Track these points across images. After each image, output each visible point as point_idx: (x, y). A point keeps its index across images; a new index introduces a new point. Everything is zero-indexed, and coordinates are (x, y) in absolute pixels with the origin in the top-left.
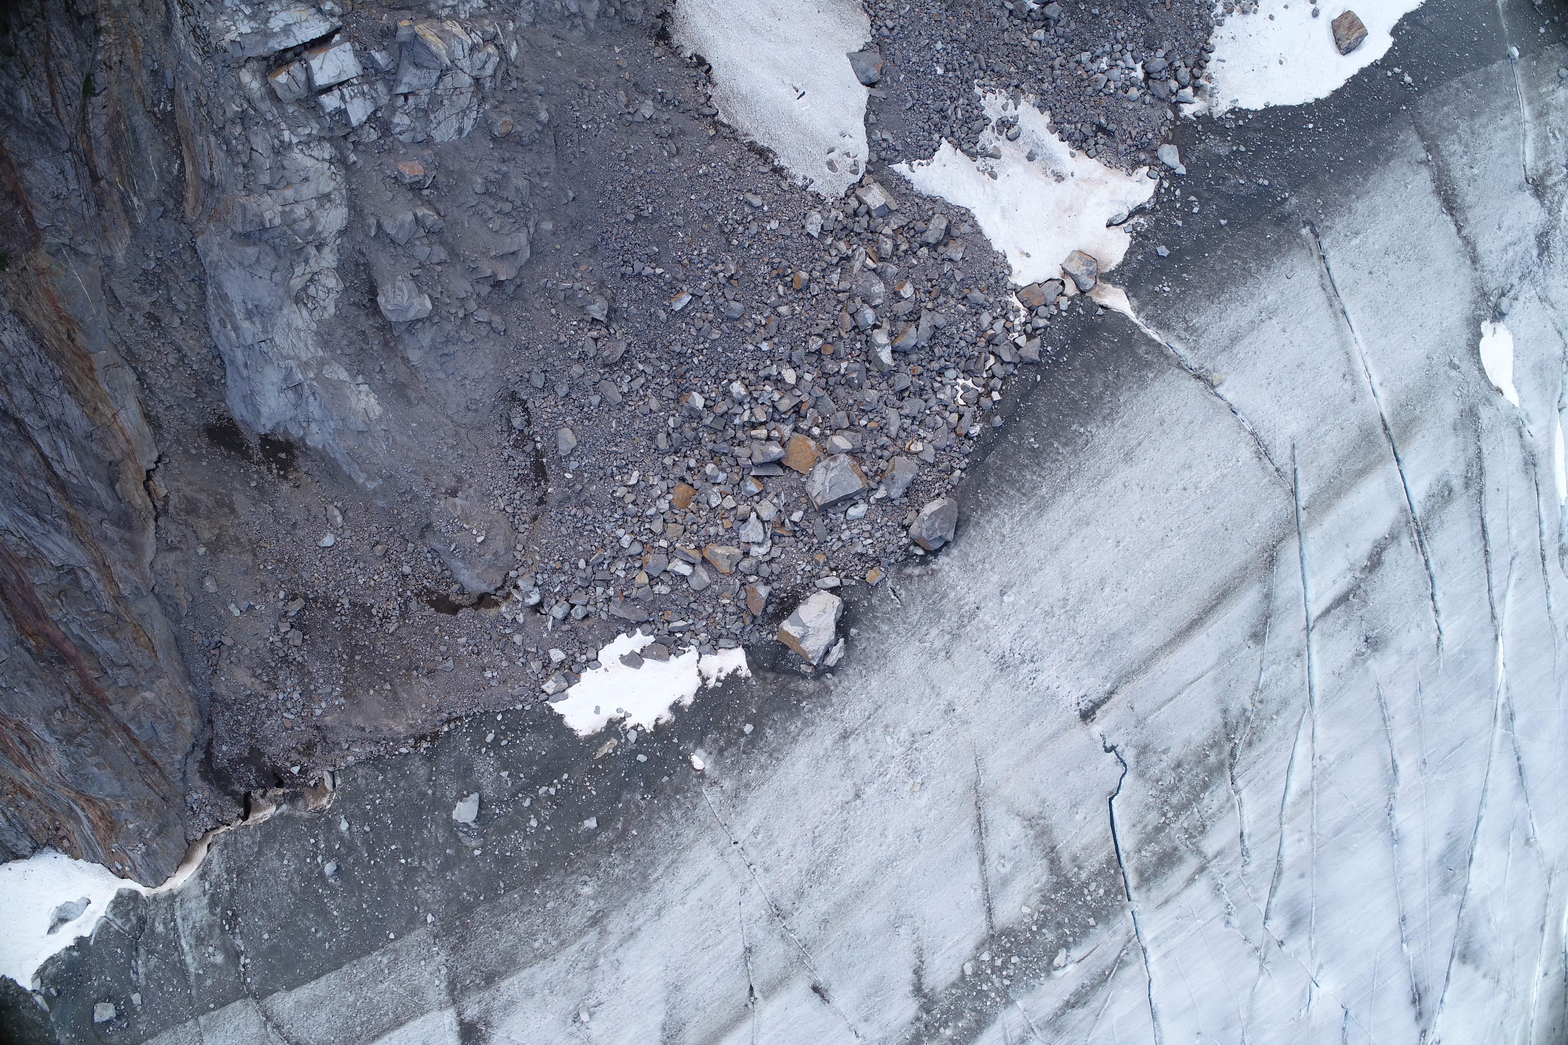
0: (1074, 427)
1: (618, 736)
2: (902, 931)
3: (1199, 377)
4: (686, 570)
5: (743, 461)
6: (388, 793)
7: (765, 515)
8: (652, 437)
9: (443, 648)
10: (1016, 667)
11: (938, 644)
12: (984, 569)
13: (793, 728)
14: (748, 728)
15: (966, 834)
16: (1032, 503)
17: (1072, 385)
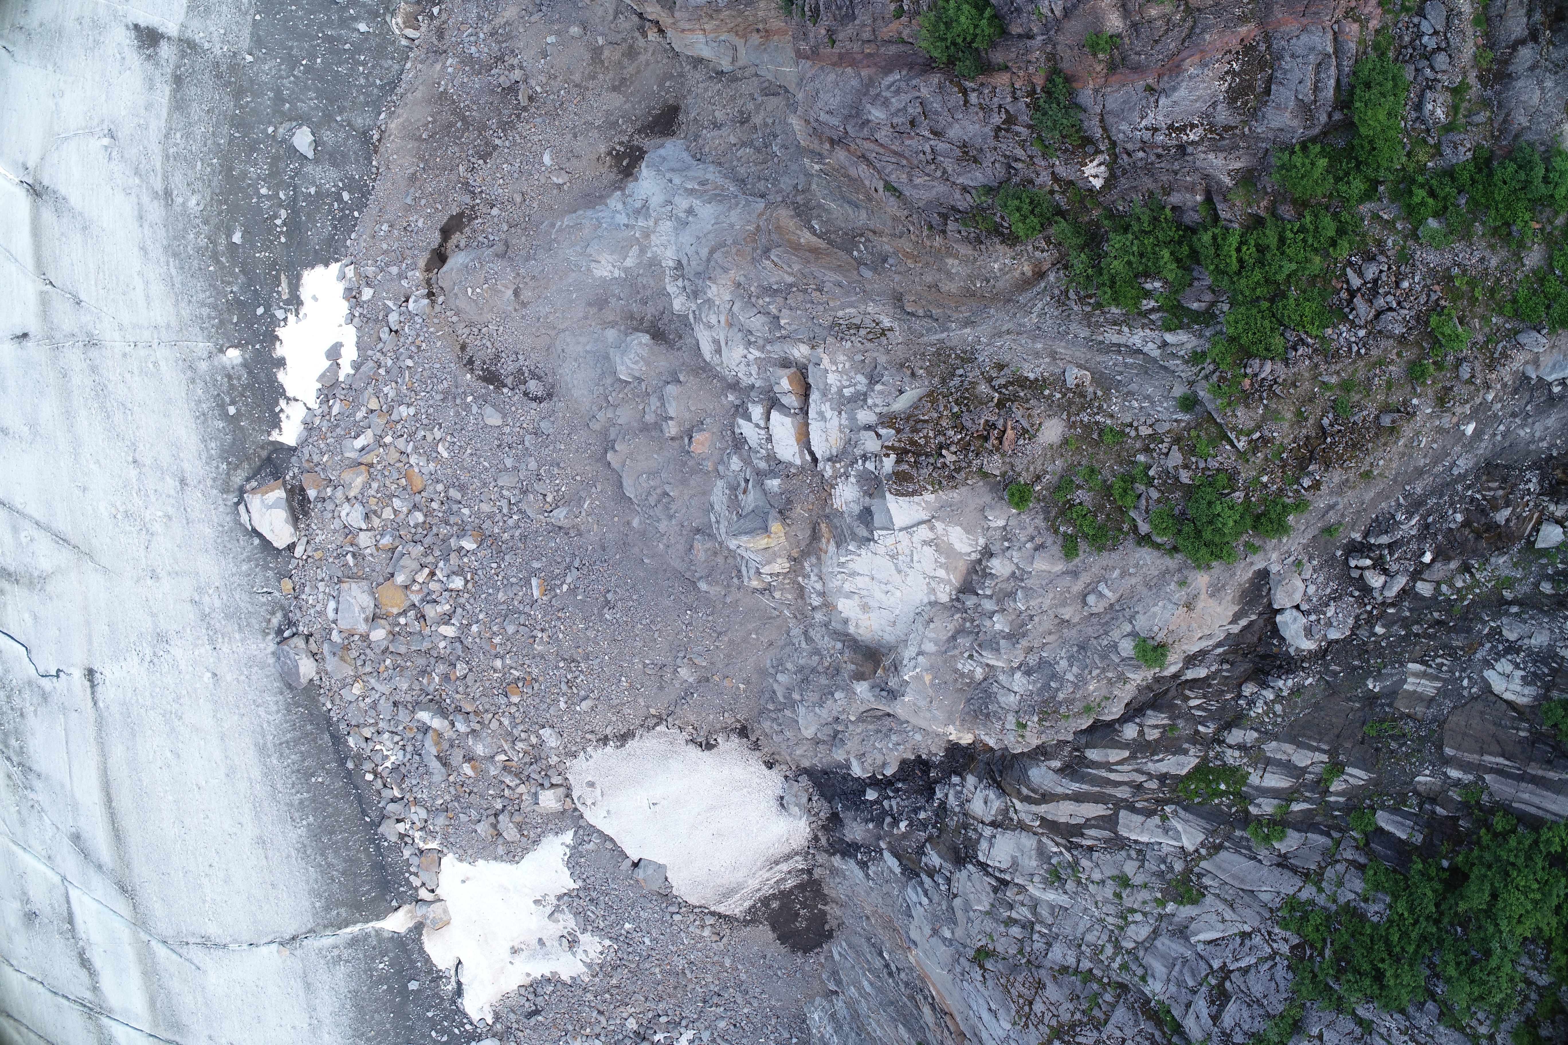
0: (311, 819)
1: (288, 302)
2: (26, 429)
3: (293, 939)
4: (359, 443)
5: (410, 547)
6: (362, 81)
7: (362, 535)
8: (462, 488)
9: (423, 202)
10: (154, 647)
11: (206, 600)
12: (242, 674)
13: (213, 445)
14: (232, 410)
15: (61, 525)
16: (269, 745)
17: (346, 840)
